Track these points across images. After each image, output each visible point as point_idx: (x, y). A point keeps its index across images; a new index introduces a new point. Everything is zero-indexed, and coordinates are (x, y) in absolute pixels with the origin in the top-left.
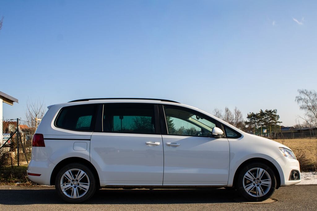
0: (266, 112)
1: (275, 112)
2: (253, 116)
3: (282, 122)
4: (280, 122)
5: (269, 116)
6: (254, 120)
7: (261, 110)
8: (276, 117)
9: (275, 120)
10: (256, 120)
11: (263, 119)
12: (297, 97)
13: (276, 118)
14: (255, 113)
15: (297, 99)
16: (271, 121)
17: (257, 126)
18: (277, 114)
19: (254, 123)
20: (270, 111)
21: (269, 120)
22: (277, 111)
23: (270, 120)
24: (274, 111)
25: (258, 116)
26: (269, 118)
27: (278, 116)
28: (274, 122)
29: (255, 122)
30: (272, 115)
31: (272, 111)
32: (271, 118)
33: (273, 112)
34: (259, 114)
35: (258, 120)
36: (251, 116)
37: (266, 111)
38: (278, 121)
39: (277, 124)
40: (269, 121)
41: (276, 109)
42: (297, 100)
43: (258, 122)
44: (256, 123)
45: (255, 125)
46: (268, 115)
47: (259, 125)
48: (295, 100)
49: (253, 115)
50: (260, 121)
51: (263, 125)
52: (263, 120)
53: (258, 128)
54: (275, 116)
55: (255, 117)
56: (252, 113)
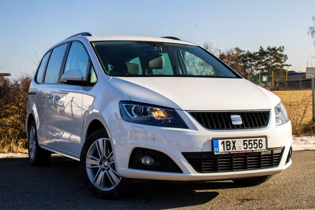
0: (268, 51)
1: (281, 51)
2: (250, 57)
3: (291, 65)
4: (288, 64)
5: (273, 56)
6: (251, 61)
7: (261, 47)
8: (282, 57)
9: (281, 62)
10: (253, 61)
11: (263, 60)
12: (311, 28)
13: (282, 59)
14: (252, 52)
15: (310, 30)
16: (275, 64)
17: (255, 71)
18: (284, 53)
19: (250, 67)
20: (274, 49)
21: (272, 61)
22: (284, 49)
23: (274, 62)
24: (281, 49)
25: (257, 56)
26: (272, 59)
27: (286, 56)
28: (280, 64)
29: (252, 65)
30: (277, 54)
31: (276, 49)
32: (275, 59)
33: (278, 50)
34: (257, 53)
35: (257, 62)
36: (246, 56)
37: (269, 49)
38: (285, 63)
39: (284, 68)
40: (272, 63)
41: (284, 46)
42: (310, 33)
43: (256, 65)
44: (253, 67)
45: (252, 70)
46: (271, 55)
47: (257, 70)
48: (308, 33)
49: (248, 55)
50: (259, 63)
51: (262, 70)
52: (264, 62)
53: (255, 74)
54: (281, 55)
55: (251, 58)
56: (248, 52)
